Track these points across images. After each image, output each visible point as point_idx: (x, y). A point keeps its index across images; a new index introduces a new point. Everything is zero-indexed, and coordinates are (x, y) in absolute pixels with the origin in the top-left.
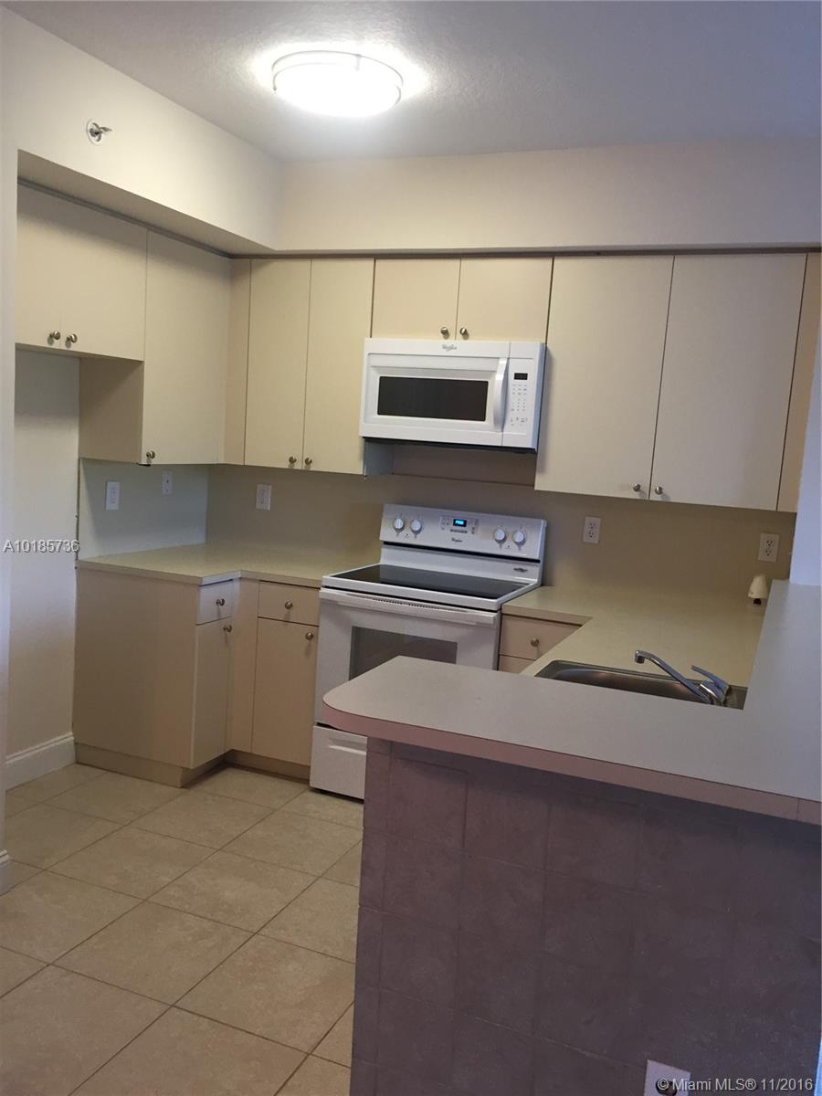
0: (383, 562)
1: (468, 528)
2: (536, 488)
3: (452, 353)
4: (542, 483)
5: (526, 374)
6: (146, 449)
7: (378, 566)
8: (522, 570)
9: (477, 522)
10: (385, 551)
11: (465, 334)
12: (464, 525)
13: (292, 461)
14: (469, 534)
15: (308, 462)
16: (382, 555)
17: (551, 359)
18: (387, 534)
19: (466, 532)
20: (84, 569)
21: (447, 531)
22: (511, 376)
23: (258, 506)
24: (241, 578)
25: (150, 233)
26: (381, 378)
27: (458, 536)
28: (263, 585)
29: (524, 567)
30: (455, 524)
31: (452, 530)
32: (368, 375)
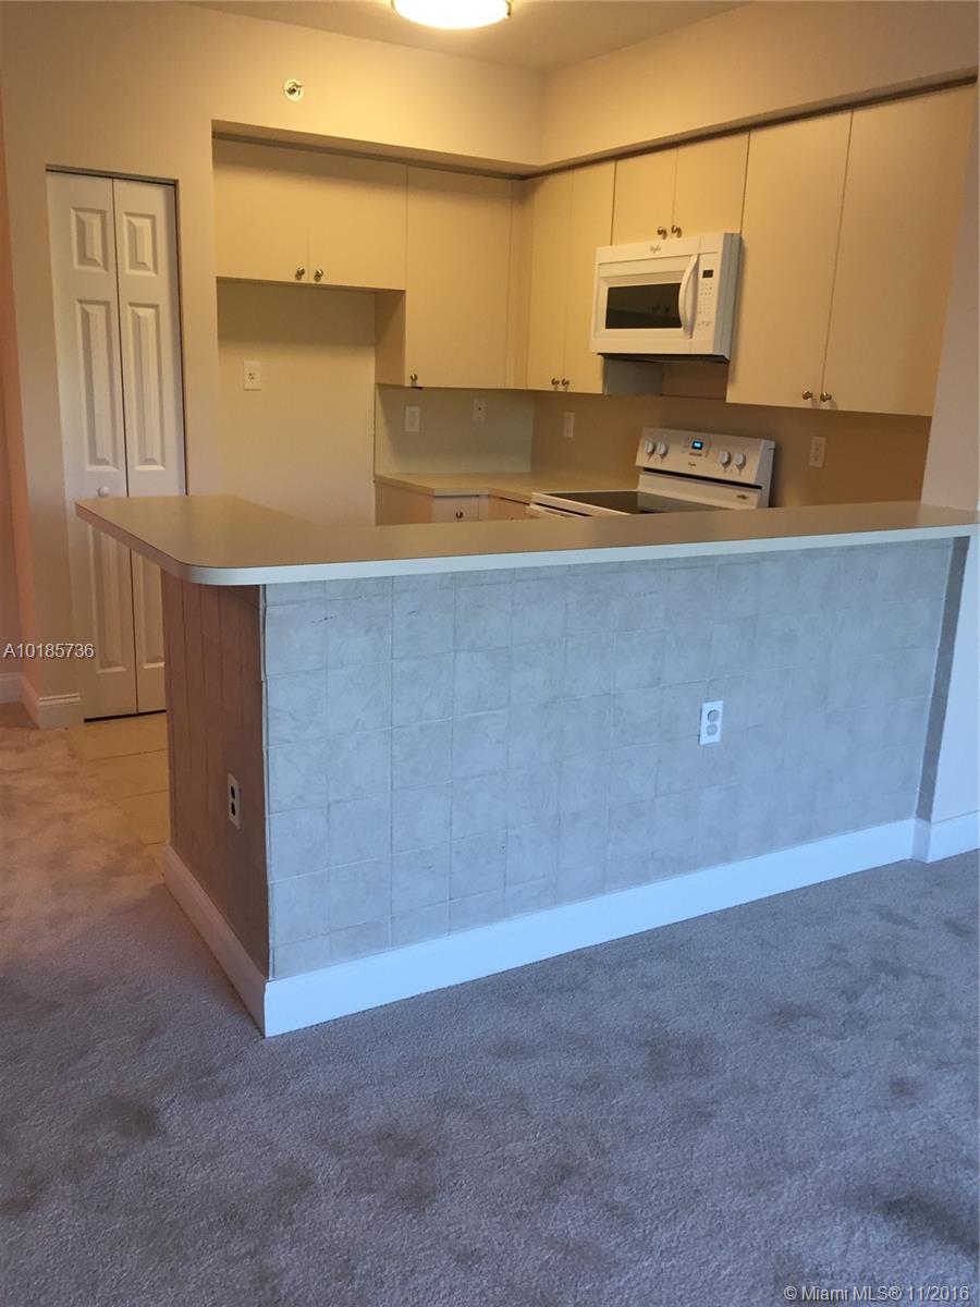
0: (641, 488)
1: (703, 452)
2: (728, 401)
3: (657, 254)
4: (733, 396)
5: (712, 271)
6: (409, 371)
7: (636, 493)
8: (744, 497)
9: (710, 445)
10: (644, 477)
11: (678, 231)
12: (700, 448)
13: (554, 382)
14: (703, 457)
15: (565, 383)
16: (640, 481)
17: (744, 249)
18: (642, 460)
19: (700, 455)
20: (380, 483)
21: (687, 455)
22: (701, 273)
23: (565, 434)
24: (489, 496)
25: (410, 168)
26: (610, 289)
27: (694, 459)
28: (503, 502)
29: (745, 494)
30: (694, 447)
31: (691, 454)
32: (598, 286)
